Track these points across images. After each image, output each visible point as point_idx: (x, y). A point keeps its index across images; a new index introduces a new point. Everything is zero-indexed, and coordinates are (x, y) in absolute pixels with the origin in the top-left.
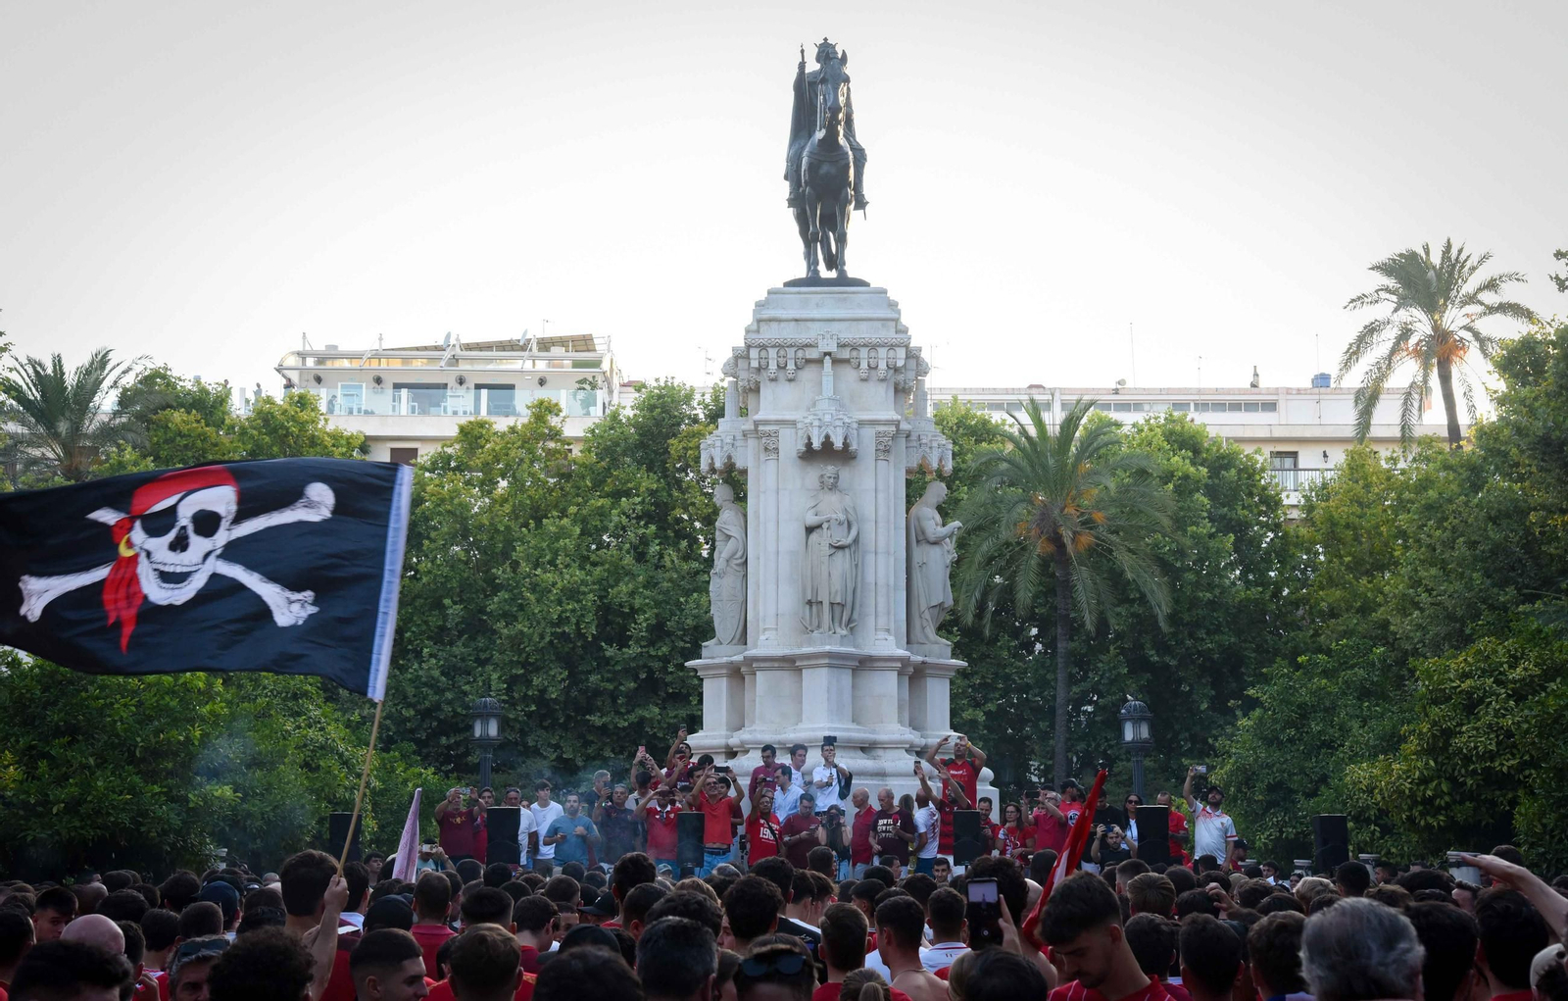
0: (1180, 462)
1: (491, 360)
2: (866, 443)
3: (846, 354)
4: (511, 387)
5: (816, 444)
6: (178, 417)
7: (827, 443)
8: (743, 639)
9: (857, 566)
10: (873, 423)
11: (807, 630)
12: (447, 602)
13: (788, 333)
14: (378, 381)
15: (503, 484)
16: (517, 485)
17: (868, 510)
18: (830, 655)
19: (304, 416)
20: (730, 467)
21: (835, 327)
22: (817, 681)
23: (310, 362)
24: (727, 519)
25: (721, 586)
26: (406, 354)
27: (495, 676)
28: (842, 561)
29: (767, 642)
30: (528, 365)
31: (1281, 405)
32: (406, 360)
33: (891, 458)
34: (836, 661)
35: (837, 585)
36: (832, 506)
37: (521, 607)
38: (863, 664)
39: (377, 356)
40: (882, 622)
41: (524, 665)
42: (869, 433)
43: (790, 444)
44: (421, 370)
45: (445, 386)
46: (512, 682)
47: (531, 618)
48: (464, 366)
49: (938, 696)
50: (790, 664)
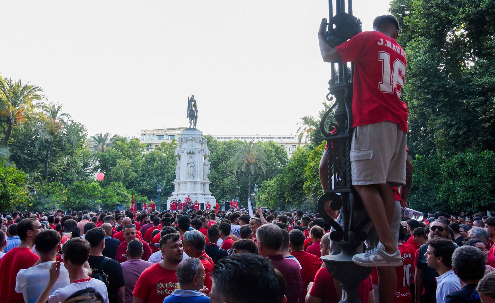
0: (270, 148)
1: (171, 131)
2: (197, 152)
3: (193, 139)
4: (174, 135)
5: (189, 152)
6: (118, 142)
7: (190, 152)
8: (180, 179)
9: (195, 169)
10: (197, 149)
11: (188, 178)
12: (158, 170)
13: (185, 136)
14: (154, 134)
15: (168, 152)
16: (170, 152)
17: (197, 161)
18: (190, 181)
19: (137, 142)
20: (179, 155)
21: (192, 135)
22: (189, 185)
23: (143, 132)
24: (178, 162)
25: (177, 172)
26: (158, 130)
27: (165, 182)
28: (192, 168)
29: (182, 180)
30: (177, 132)
31: (295, 138)
32: (158, 131)
33: (200, 154)
34: (191, 182)
35: (191, 172)
36: (191, 161)
37: (169, 171)
38: (195, 183)
39: (153, 131)
40: (198, 177)
41: (169, 180)
42: (197, 150)
43: (186, 152)
44: (160, 133)
45: (164, 135)
46: (167, 183)
47: (170, 173)
48: (167, 132)
49: (207, 187)
50: (185, 182)
